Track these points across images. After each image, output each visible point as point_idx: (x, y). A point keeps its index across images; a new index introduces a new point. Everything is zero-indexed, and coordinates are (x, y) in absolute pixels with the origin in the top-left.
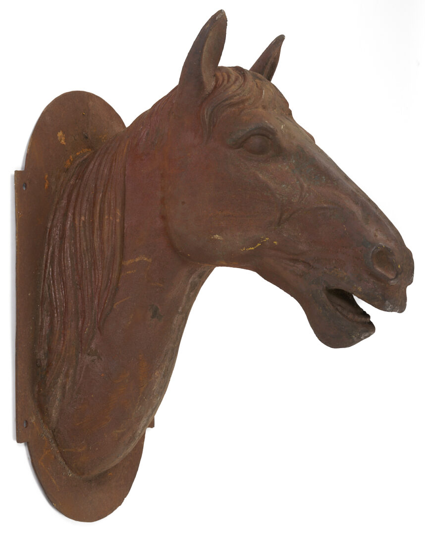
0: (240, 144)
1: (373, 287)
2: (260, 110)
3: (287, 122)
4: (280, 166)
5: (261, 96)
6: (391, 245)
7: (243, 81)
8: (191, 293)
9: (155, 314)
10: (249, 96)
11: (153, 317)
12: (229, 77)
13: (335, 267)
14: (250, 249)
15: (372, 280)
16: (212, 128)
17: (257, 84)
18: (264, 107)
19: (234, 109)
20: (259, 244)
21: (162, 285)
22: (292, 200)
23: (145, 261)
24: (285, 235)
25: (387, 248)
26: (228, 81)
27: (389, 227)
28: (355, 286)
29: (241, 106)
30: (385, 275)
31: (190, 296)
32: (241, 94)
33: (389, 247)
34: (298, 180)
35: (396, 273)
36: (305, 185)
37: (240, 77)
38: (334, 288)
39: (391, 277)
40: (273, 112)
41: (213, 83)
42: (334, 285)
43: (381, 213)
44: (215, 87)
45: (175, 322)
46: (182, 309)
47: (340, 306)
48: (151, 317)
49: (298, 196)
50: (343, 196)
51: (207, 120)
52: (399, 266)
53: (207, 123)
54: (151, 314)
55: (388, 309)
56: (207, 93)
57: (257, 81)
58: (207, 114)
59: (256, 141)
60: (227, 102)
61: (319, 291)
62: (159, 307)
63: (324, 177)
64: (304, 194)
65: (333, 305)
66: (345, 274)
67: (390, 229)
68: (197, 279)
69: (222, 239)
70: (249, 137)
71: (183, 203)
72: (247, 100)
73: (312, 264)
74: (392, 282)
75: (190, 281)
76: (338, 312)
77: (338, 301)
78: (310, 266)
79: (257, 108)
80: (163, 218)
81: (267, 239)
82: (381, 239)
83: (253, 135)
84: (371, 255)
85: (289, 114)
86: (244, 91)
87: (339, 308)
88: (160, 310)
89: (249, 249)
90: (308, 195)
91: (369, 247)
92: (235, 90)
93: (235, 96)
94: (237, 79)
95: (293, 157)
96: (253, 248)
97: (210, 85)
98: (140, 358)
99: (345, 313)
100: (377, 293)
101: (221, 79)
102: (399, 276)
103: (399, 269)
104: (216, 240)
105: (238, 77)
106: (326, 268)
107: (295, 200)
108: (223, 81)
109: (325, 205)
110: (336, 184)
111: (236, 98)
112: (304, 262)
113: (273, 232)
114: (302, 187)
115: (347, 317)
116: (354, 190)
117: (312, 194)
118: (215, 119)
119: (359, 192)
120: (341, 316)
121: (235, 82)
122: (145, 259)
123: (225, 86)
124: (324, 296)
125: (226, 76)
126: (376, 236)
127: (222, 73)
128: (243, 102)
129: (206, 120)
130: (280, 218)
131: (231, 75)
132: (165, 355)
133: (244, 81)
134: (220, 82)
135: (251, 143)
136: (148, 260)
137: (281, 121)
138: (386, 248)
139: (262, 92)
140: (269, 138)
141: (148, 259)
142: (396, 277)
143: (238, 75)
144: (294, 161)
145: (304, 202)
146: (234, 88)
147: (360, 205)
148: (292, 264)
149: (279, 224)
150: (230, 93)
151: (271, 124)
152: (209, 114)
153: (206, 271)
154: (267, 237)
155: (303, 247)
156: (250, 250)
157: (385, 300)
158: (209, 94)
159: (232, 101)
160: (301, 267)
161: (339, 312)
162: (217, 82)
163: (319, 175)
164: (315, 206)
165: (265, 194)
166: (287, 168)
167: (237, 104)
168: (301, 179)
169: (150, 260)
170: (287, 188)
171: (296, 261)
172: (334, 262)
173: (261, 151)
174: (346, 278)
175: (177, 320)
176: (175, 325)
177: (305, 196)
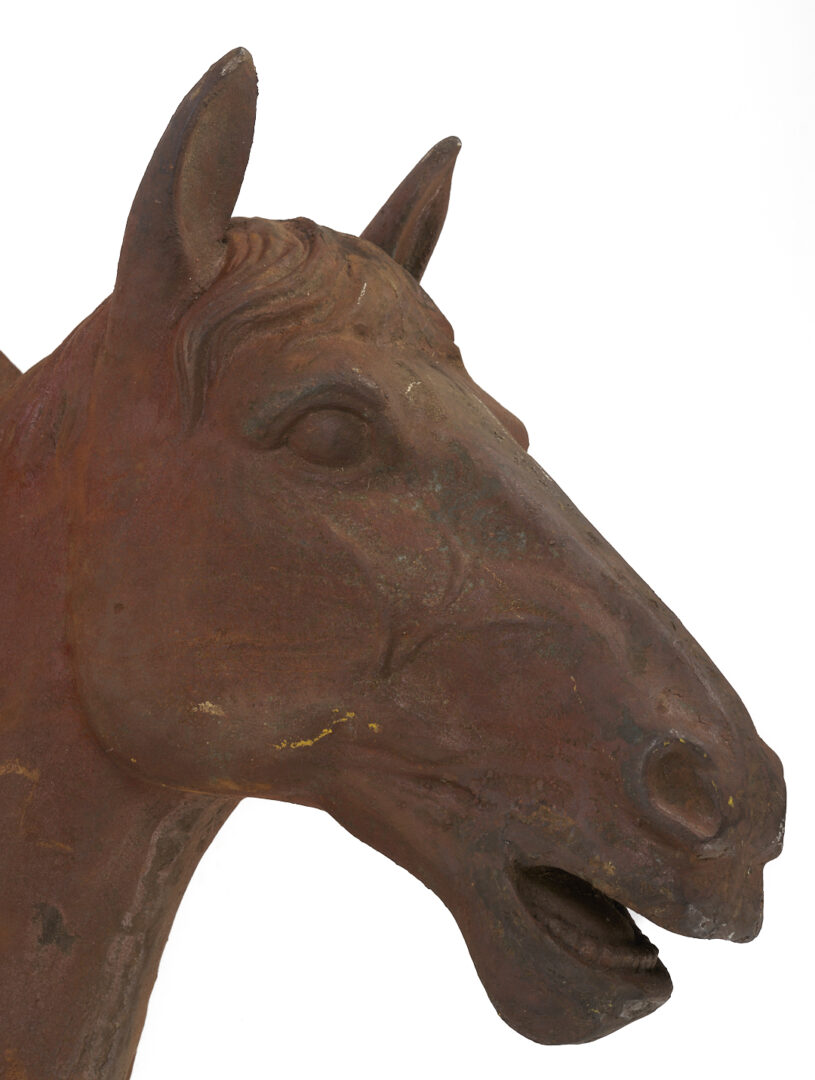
0: (280, 435)
1: (650, 862)
2: (348, 337)
3: (431, 377)
4: (396, 501)
5: (355, 300)
6: (708, 738)
7: (305, 256)
8: (160, 873)
9: (52, 930)
10: (314, 297)
11: (45, 939)
12: (266, 243)
13: (543, 802)
14: (303, 743)
15: (647, 842)
16: (205, 389)
17: (349, 267)
18: (361, 332)
19: (269, 334)
20: (326, 732)
21: (69, 848)
22: (424, 601)
23: (19, 776)
24: (402, 705)
25: (694, 746)
26: (262, 256)
27: (706, 683)
28: (597, 857)
29: (291, 326)
30: (683, 828)
31: (159, 881)
32: (292, 291)
33: (700, 743)
34: (446, 542)
35: (719, 821)
36: (466, 558)
37: (301, 245)
38: (538, 863)
39: (700, 831)
40: (391, 345)
41: (219, 262)
42: (537, 857)
43: (690, 640)
44: (223, 273)
45: (112, 956)
46: (134, 920)
47: (559, 918)
48: (40, 940)
49: (441, 590)
50: (574, 589)
51: (190, 367)
52: (731, 802)
53: (190, 375)
54: (40, 933)
55: (695, 931)
56: (197, 290)
57: (354, 258)
58: (190, 347)
59: (325, 426)
60: (248, 314)
61: (495, 873)
62: (61, 911)
63: (522, 535)
64: (458, 583)
65: (535, 917)
66: (570, 822)
67: (709, 689)
68: (176, 832)
69: (221, 713)
70: (301, 416)
71: (119, 607)
72: (310, 308)
73: (476, 791)
74: (708, 847)
75: (155, 839)
76: (548, 938)
77: (555, 904)
78: (474, 795)
79: (337, 331)
80: (69, 650)
81: (348, 715)
82: (679, 720)
83: (312, 409)
84: (640, 765)
85: (450, 357)
86: (303, 282)
87: (553, 924)
88: (65, 922)
89: (299, 744)
90: (471, 585)
91: (639, 740)
92: (277, 279)
93: (274, 297)
94: (289, 250)
95: (436, 474)
96: (309, 743)
97: (207, 264)
98: (8, 1059)
99: (571, 938)
100: (660, 881)
101: (242, 250)
102: (732, 831)
103: (730, 807)
104: (206, 716)
105: (295, 245)
106: (517, 803)
107: (430, 601)
108: (247, 256)
109: (520, 617)
110: (556, 554)
111: (277, 301)
112: (456, 785)
113: (367, 694)
114: (454, 560)
115: (577, 951)
116: (610, 573)
117: (482, 581)
118: (214, 363)
119: (623, 578)
120: (558, 949)
121: (280, 259)
122: (21, 771)
123: (248, 268)
124: (507, 888)
125: (260, 241)
126: (661, 708)
127: (248, 235)
128: (296, 313)
129: (188, 366)
130: (389, 654)
131: (273, 240)
132: (84, 1050)
133: (309, 256)
134: (238, 258)
135: (309, 431)
136: (28, 775)
137: (411, 371)
138: (688, 743)
139: (361, 289)
140: (362, 418)
141: (30, 770)
142: (721, 832)
143: (296, 239)
144: (438, 488)
145: (458, 608)
146: (272, 274)
147: (622, 617)
148: (423, 790)
149: (385, 672)
150: (258, 288)
151: (369, 376)
152: (194, 347)
153: (200, 810)
154: (350, 711)
155: (452, 740)
156: (300, 747)
157: (685, 904)
158: (203, 292)
159: (262, 310)
160: (446, 799)
161: (554, 936)
162: (229, 259)
163: (508, 528)
164: (491, 620)
165: (346, 582)
166: (418, 505)
167: (280, 318)
168: (456, 540)
169: (35, 775)
170: (411, 564)
171: (432, 781)
172: (540, 785)
173: (342, 455)
174: (572, 835)
175: (118, 951)
176: (110, 965)
177: (462, 589)
